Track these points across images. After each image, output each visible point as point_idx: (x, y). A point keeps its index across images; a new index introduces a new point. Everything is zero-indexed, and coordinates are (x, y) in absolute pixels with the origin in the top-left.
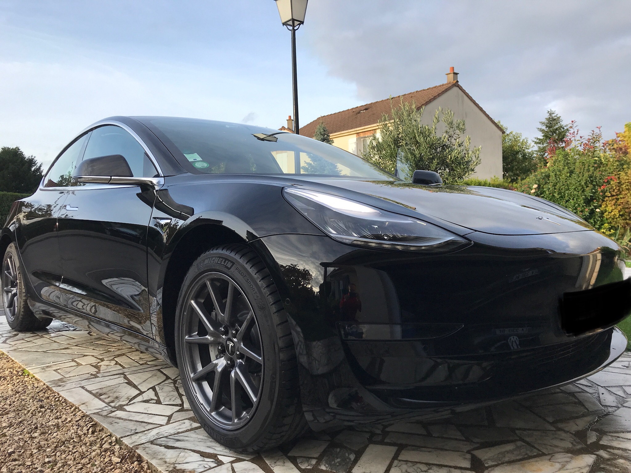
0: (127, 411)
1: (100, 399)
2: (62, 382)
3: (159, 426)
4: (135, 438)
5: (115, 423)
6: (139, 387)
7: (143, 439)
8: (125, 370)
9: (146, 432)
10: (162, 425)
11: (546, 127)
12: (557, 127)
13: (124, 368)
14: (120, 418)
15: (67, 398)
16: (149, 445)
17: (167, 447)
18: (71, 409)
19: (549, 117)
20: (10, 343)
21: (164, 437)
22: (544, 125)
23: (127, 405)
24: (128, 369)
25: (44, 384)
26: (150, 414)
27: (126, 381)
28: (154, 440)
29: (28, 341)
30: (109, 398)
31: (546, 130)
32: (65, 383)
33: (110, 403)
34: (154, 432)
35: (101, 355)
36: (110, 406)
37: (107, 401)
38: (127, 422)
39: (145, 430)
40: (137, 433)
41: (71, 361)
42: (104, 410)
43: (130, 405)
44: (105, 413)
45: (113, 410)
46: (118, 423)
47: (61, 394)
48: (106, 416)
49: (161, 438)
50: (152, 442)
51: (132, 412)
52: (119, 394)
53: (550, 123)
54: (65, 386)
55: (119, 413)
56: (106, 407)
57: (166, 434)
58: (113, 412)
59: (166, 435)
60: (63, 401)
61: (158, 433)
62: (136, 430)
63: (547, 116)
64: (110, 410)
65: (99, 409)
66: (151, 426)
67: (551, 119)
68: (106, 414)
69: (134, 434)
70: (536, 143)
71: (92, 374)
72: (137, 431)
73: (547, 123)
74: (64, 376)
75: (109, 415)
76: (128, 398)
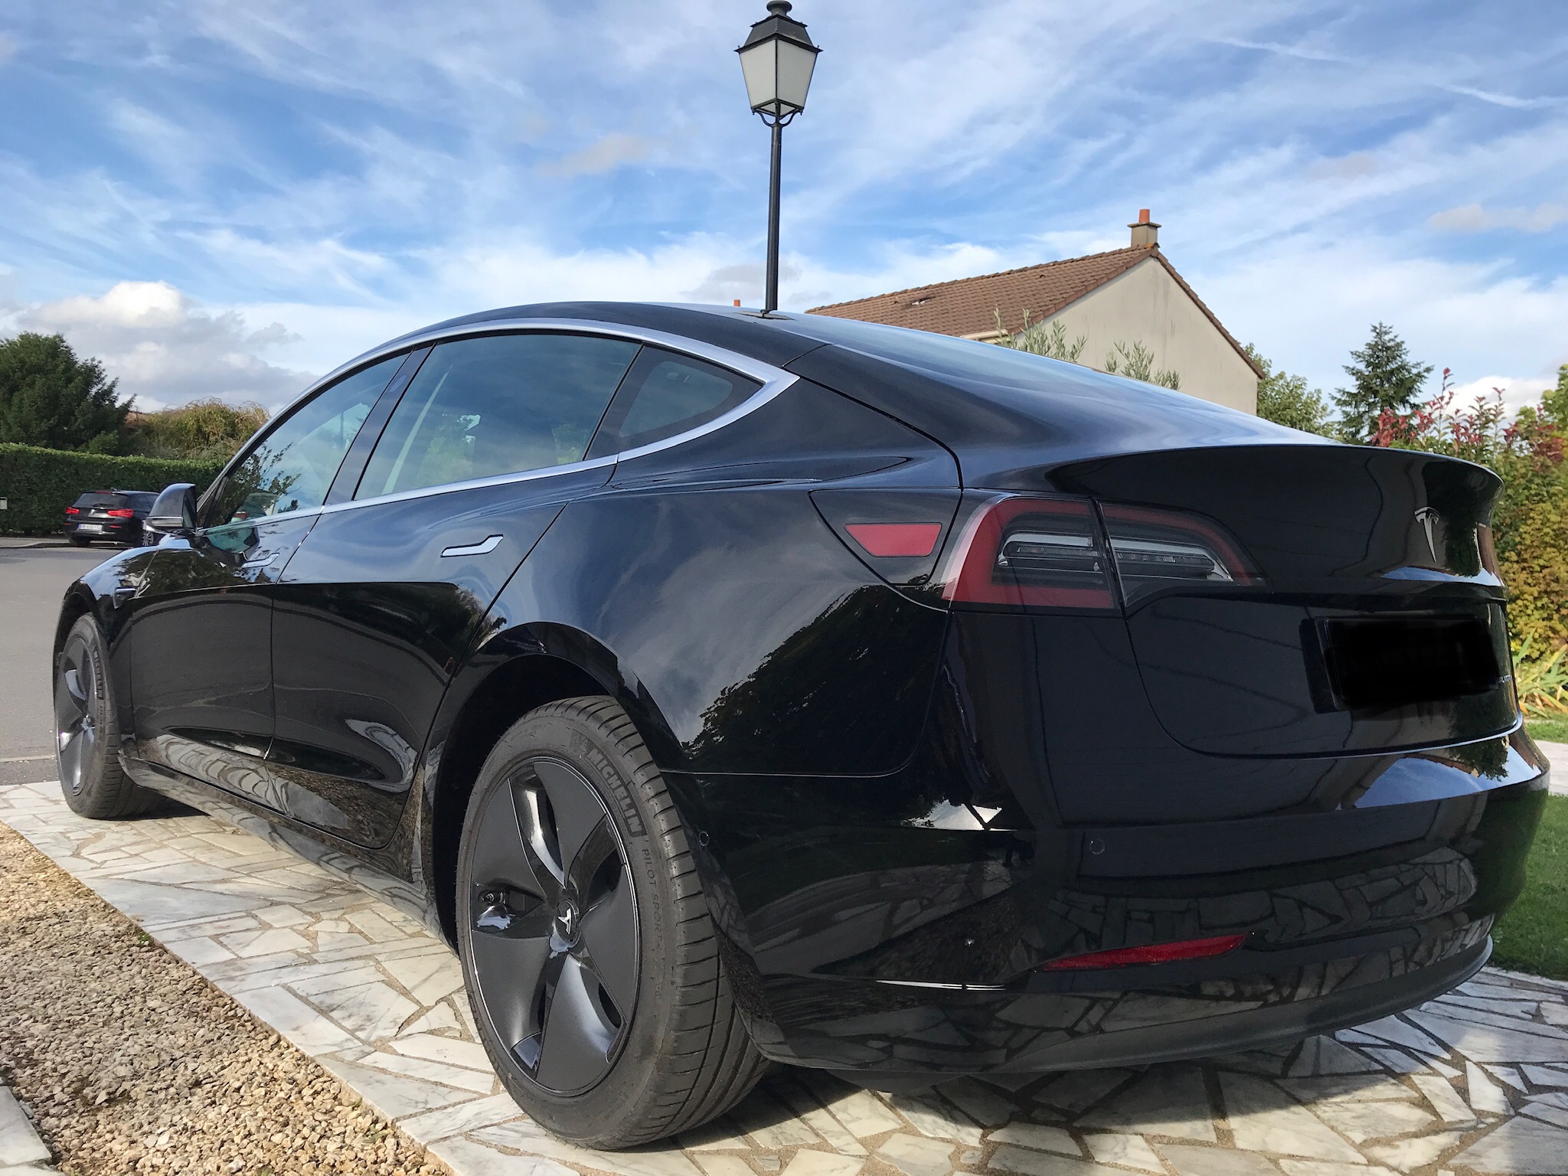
0: (398, 1054)
1: (331, 1019)
2: (234, 970)
3: (475, 1096)
4: (427, 1121)
5: (377, 1081)
6: (416, 995)
7: (446, 1124)
8: (376, 948)
9: (450, 1110)
10: (483, 1096)
11: (1367, 366)
12: (1393, 366)
13: (372, 943)
14: (383, 1071)
15: (254, 1013)
16: (460, 1141)
17: (504, 1150)
18: (266, 1038)
19: (1376, 342)
20: (91, 857)
21: (492, 1125)
22: (1361, 359)
23: (395, 1038)
24: (381, 946)
25: (195, 973)
26: (453, 1065)
27: (382, 977)
28: (471, 1131)
29: (131, 856)
30: (353, 1018)
31: (1367, 373)
32: (243, 972)
33: (356, 1030)
34: (468, 1111)
35: (314, 906)
36: (358, 1039)
37: (348, 1024)
38: (404, 1083)
39: (445, 1103)
40: (430, 1110)
41: (245, 914)
42: (346, 1047)
43: (404, 1041)
44: (349, 1056)
45: (367, 1049)
46: (383, 1083)
47: (240, 999)
48: (353, 1065)
49: (486, 1126)
50: (468, 1136)
51: (410, 1057)
52: (373, 1009)
53: (1378, 357)
54: (242, 980)
55: (380, 1059)
56: (350, 1040)
57: (499, 1117)
58: (369, 1054)
59: (496, 1119)
60: (246, 1017)
61: (477, 1114)
62: (426, 1102)
63: (1371, 338)
64: (359, 1049)
65: (334, 1045)
66: (460, 1096)
67: (1380, 347)
68: (352, 1059)
69: (423, 1113)
70: (1340, 403)
71: (300, 955)
72: (428, 1106)
73: (1370, 356)
74: (237, 955)
75: (360, 1061)
76: (394, 1021)
